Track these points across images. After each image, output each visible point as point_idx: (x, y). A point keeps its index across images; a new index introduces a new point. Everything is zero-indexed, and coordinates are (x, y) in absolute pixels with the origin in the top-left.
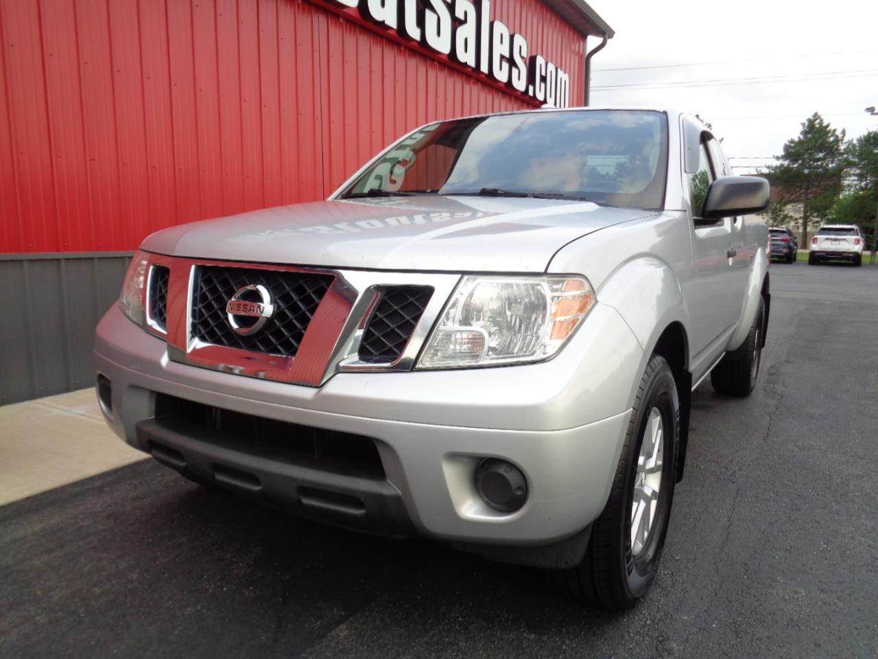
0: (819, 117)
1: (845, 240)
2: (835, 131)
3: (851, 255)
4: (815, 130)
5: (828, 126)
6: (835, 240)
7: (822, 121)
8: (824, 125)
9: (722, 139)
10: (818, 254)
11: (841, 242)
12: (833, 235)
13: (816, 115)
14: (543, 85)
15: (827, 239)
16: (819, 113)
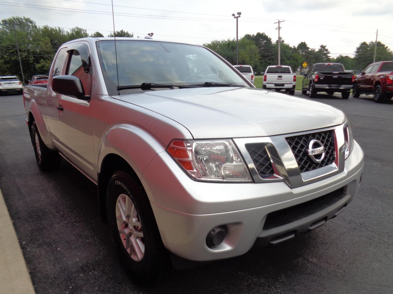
1: (14, 83)
3: (19, 90)
6: (10, 83)
10: (3, 90)
11: (13, 84)
12: (8, 81)
15: (6, 83)
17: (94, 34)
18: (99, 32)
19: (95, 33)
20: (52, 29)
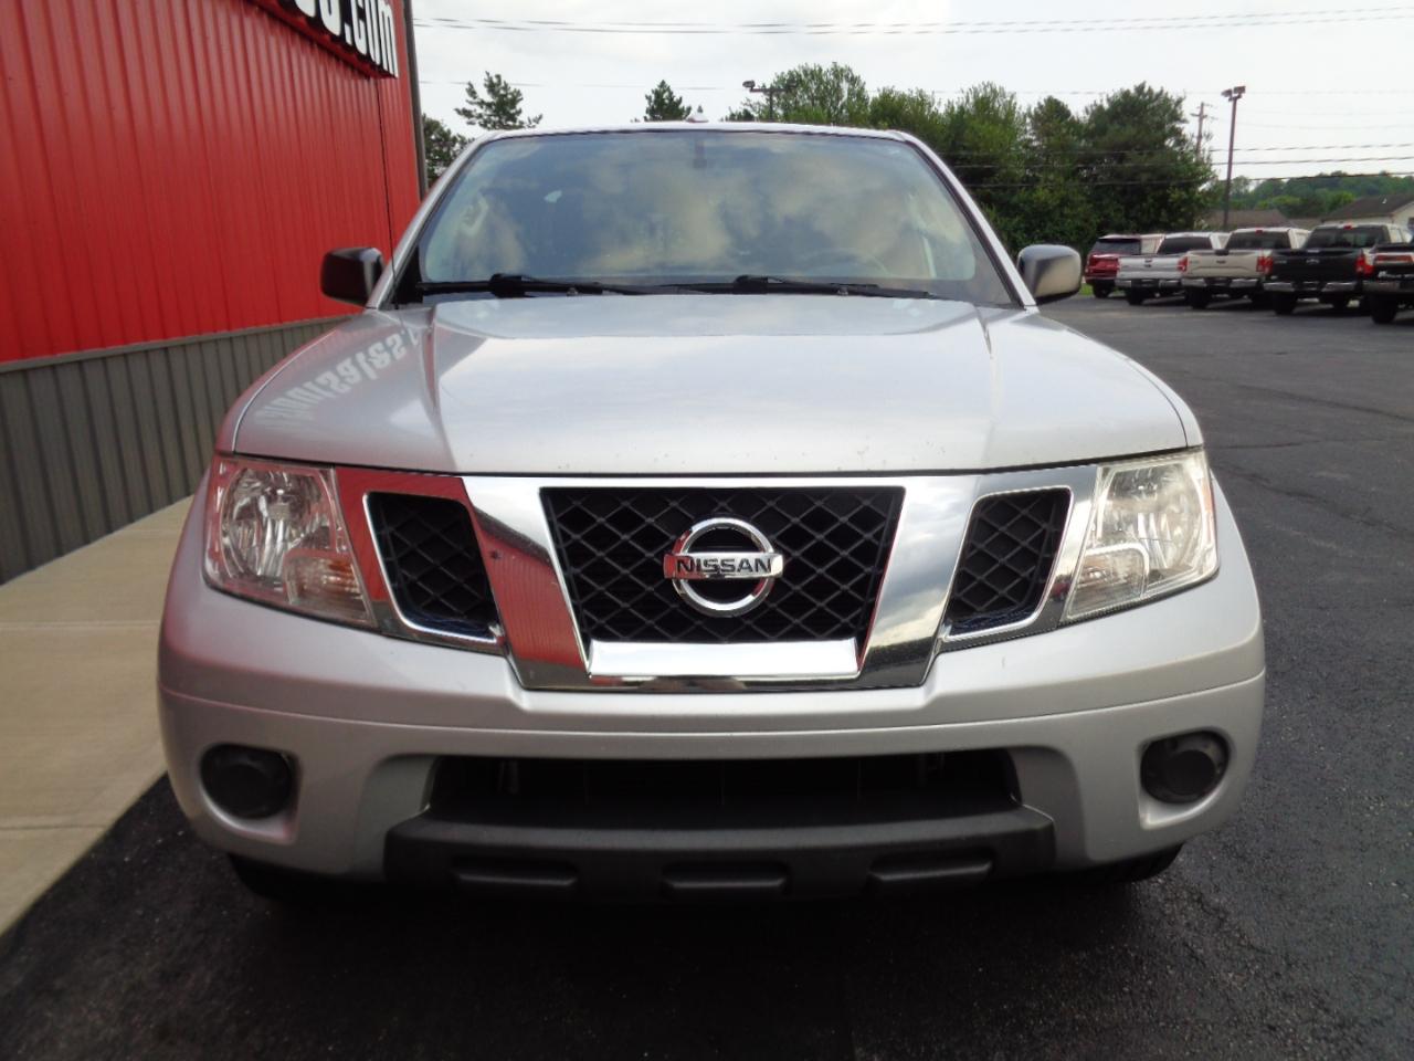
0: (668, 89)
2: (689, 109)
4: (665, 107)
5: (680, 101)
7: (671, 93)
8: (675, 99)
9: (540, 117)
13: (663, 84)
14: (362, 24)
16: (668, 83)
17: (1039, 103)
18: (1056, 97)
19: (1043, 103)
20: (903, 98)
